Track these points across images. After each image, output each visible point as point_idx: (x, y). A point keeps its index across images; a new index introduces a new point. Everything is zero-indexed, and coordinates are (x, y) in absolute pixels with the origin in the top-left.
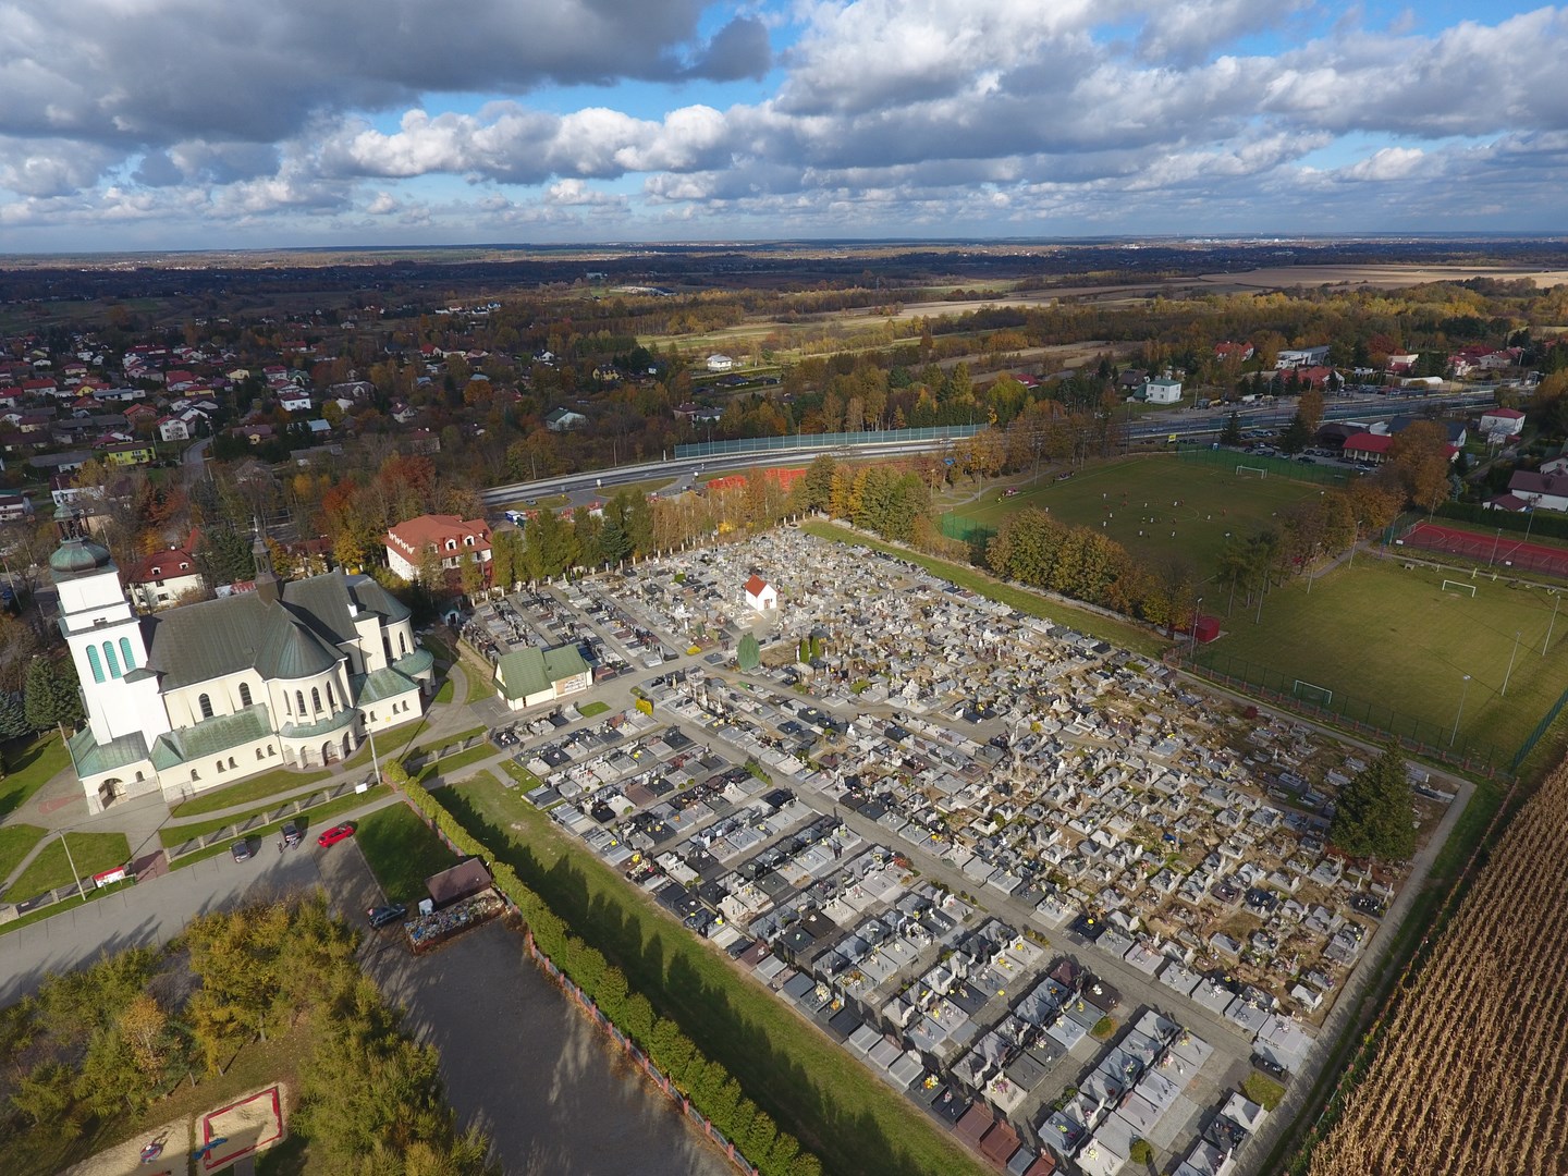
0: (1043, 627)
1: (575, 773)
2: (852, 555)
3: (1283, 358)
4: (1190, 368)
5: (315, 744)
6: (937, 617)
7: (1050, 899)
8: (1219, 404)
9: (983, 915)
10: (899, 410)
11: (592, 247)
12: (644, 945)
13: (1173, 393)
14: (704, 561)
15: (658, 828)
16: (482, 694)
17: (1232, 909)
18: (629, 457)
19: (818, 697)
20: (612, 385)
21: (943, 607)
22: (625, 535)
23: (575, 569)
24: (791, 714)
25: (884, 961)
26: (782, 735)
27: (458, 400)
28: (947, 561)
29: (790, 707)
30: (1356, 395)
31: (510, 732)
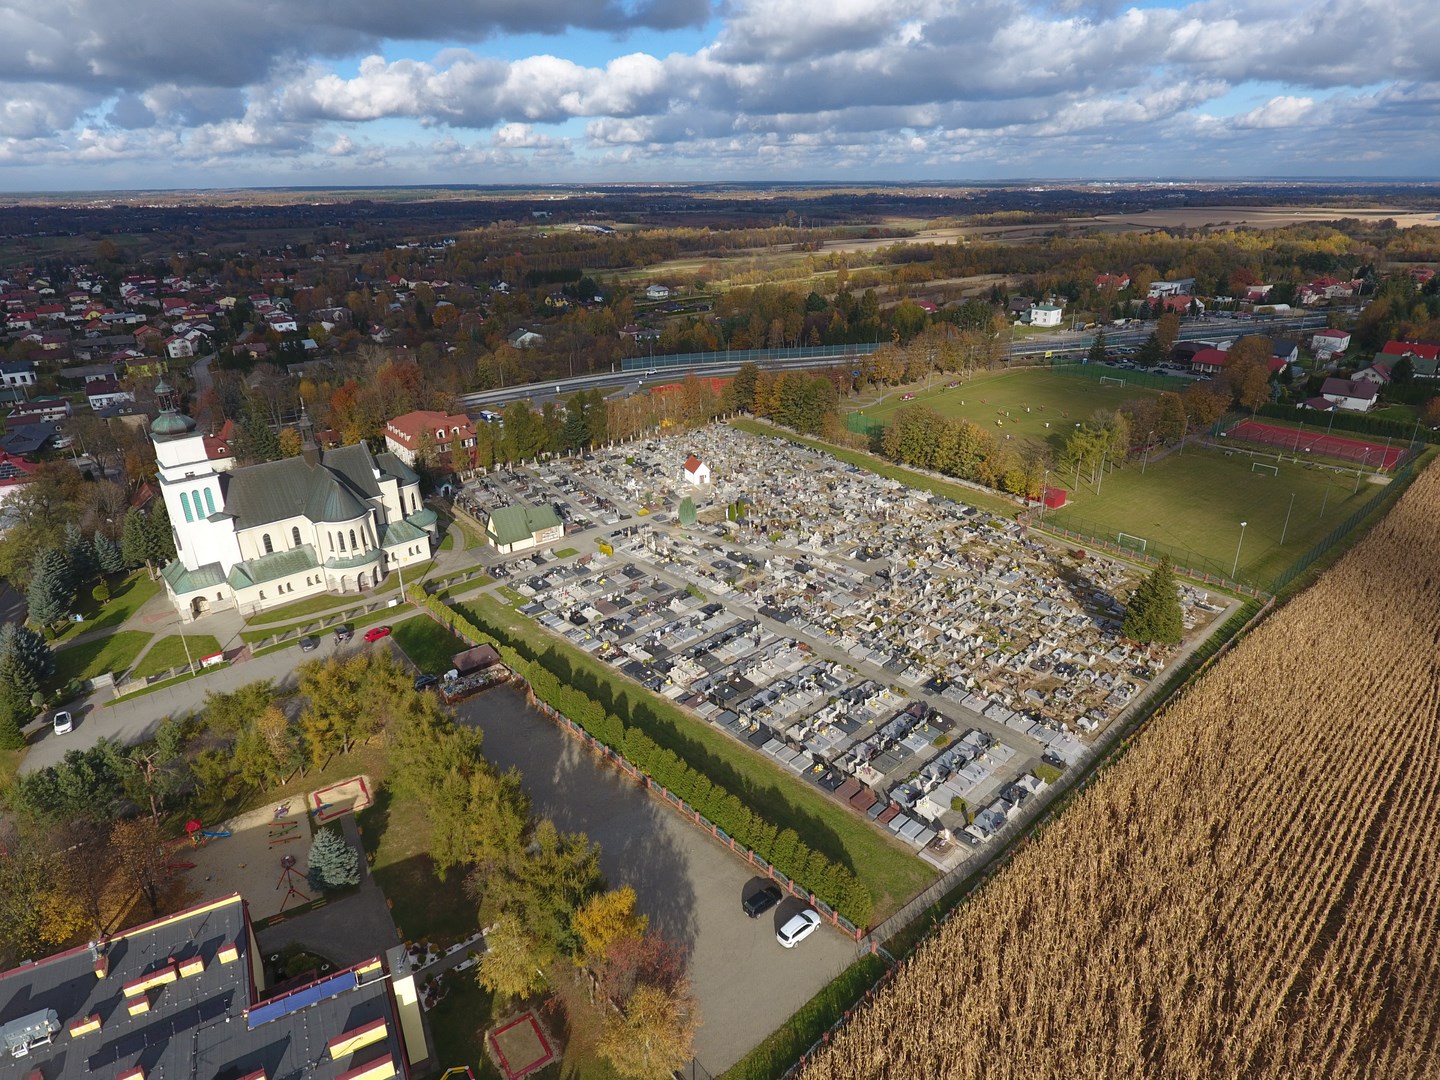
0: (924, 497)
1: (555, 593)
2: (772, 445)
3: (1155, 288)
4: (1072, 297)
5: (352, 574)
6: (840, 490)
7: (911, 668)
8: (1093, 327)
9: (862, 679)
10: (814, 329)
11: (536, 188)
12: (614, 698)
13: (1054, 317)
14: (648, 449)
15: (621, 628)
16: (475, 544)
17: (1042, 676)
18: (583, 370)
19: (742, 544)
20: (562, 310)
21: (845, 483)
22: (584, 427)
23: (543, 455)
24: (721, 556)
25: (788, 704)
26: (714, 570)
27: (428, 323)
28: (850, 449)
29: (721, 550)
30: (1212, 319)
31: (502, 568)
